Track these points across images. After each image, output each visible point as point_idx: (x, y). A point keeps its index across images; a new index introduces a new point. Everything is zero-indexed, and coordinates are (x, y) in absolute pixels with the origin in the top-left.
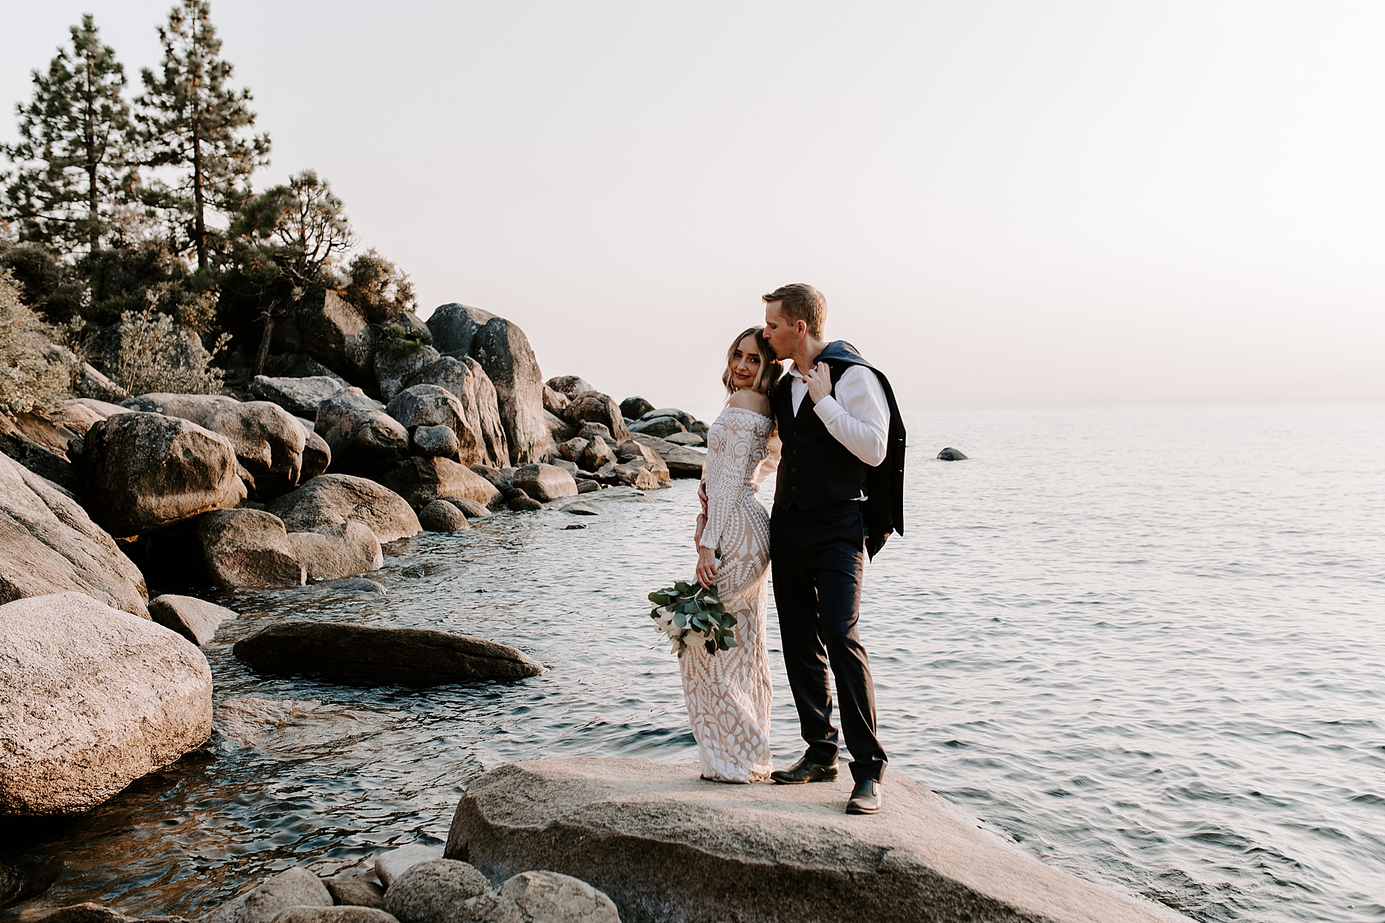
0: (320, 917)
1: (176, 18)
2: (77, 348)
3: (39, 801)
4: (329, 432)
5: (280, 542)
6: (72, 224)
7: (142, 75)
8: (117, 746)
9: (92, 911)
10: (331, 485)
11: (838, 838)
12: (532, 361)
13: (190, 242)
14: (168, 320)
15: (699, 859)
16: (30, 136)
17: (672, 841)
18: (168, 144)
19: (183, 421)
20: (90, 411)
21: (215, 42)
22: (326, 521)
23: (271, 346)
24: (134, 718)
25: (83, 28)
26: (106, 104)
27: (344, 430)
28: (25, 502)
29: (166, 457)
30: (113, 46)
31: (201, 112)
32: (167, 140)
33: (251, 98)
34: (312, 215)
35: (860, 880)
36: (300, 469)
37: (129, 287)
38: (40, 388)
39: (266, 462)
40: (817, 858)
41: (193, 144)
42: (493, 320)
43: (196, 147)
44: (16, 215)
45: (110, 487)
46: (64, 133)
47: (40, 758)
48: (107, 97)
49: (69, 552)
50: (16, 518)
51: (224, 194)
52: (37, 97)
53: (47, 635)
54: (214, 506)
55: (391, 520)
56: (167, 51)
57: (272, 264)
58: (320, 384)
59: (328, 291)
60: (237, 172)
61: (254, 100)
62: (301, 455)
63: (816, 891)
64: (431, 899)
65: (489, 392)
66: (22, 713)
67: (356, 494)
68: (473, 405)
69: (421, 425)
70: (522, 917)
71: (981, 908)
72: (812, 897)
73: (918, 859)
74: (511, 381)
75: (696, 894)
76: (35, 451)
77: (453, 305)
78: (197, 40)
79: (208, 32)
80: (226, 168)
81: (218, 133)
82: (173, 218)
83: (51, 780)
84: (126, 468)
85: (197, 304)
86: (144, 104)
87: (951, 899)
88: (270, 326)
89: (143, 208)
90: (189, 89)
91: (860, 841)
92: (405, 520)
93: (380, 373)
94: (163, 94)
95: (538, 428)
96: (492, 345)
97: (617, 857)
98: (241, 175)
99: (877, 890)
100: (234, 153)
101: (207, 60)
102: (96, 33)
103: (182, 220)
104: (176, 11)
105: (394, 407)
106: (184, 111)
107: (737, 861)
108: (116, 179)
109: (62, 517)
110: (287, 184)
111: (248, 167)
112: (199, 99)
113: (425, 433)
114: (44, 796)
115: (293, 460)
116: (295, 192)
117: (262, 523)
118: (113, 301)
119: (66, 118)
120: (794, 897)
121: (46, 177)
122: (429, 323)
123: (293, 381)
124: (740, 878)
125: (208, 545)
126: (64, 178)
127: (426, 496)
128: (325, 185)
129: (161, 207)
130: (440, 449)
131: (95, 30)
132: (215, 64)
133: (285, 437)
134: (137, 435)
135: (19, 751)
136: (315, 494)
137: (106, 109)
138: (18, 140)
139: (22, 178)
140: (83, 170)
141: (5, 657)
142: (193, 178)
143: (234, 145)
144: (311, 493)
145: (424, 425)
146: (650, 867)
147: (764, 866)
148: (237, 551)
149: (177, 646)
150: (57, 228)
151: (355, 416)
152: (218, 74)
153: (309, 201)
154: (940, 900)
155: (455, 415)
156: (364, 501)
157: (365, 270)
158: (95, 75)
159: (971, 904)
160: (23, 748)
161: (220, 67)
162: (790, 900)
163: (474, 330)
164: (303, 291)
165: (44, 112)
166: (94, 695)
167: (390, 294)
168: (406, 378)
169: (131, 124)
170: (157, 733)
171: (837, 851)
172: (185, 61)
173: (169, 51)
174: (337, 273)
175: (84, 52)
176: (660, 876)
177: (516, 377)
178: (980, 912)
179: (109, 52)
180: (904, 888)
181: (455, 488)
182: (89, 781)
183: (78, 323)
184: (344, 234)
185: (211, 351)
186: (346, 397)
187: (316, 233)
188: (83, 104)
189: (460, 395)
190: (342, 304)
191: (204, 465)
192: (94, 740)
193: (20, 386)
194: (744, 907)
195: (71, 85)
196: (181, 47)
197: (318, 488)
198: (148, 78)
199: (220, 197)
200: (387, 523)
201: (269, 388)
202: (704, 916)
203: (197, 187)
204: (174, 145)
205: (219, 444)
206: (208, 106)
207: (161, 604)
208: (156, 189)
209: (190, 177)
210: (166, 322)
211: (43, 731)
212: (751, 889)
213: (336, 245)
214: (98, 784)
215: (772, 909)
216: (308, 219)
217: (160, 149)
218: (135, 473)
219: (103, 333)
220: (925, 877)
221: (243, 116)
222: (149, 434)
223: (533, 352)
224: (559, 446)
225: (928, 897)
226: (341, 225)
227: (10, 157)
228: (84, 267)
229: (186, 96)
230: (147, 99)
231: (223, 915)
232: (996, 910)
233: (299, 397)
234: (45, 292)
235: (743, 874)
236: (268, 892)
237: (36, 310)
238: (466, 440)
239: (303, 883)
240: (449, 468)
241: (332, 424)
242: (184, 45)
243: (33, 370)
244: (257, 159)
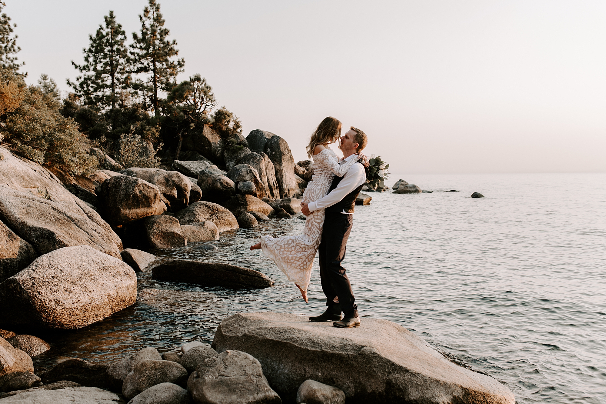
0: (153, 364)
1: (146, 11)
2: (103, 149)
3: (68, 323)
4: (203, 184)
5: (177, 229)
6: (104, 98)
7: (132, 35)
8: (98, 304)
9: (79, 361)
10: (200, 206)
11: (347, 342)
12: (290, 154)
13: (152, 104)
14: (139, 138)
15: (295, 348)
16: (88, 62)
17: (286, 341)
18: (143, 64)
19: (139, 179)
20: (106, 175)
21: (162, 21)
22: (198, 221)
23: (181, 148)
24: (105, 294)
25: (109, 16)
26: (118, 47)
27: (209, 183)
28: (75, 211)
29: (132, 193)
30: (121, 24)
31: (156, 50)
32: (143, 62)
33: (176, 44)
34: (199, 93)
35: (351, 357)
36: (189, 199)
37: (125, 124)
38: (85, 165)
39: (175, 196)
40: (337, 349)
41: (153, 64)
42: (274, 136)
43: (154, 65)
44: (83, 94)
45: (110, 205)
46: (102, 60)
47: (68, 307)
48: (119, 45)
49: (87, 230)
50: (68, 217)
51: (165, 84)
52: (91, 45)
53: (73, 261)
54: (151, 213)
55: (225, 221)
56: (142, 25)
57: (182, 114)
58: (201, 164)
59: (205, 125)
60: (171, 75)
61: (178, 45)
62: (189, 193)
63: (335, 361)
64: (196, 360)
65: (271, 167)
66: (62, 290)
67: (211, 210)
68: (264, 173)
69: (241, 181)
70: (224, 366)
71: (396, 369)
72: (334, 363)
73: (375, 350)
74: (281, 163)
75: (292, 361)
76: (83, 191)
77: (257, 130)
78: (155, 20)
79: (159, 16)
80: (166, 73)
81: (163, 58)
82: (145, 94)
83: (72, 315)
84: (117, 198)
85: (151, 130)
86: (134, 47)
87: (385, 365)
88: (181, 140)
89: (133, 91)
90: (151, 41)
91: (355, 343)
92: (231, 221)
93: (226, 159)
94: (141, 43)
95: (292, 183)
96: (273, 147)
97: (265, 347)
98: (172, 76)
99: (357, 361)
100: (170, 67)
101: (159, 28)
102: (114, 18)
103: (149, 95)
104: (147, 8)
105: (230, 173)
106: (149, 50)
107: (307, 349)
108: (122, 79)
109: (90, 217)
110: (188, 80)
111: (175, 73)
112: (155, 45)
113: (242, 185)
114: (70, 322)
115: (186, 195)
116: (192, 83)
117: (170, 221)
118: (118, 130)
119: (102, 54)
120: (327, 363)
121: (94, 79)
122: (247, 138)
123: (190, 163)
124: (308, 355)
125: (148, 229)
126: (101, 79)
127: (242, 211)
128: (204, 80)
129: (140, 90)
130: (248, 191)
131: (114, 17)
132: (162, 30)
133: (182, 186)
134: (121, 185)
135: (61, 304)
136: (194, 209)
137: (118, 50)
138: (83, 63)
139: (85, 79)
140: (109, 75)
141: (57, 269)
142: (153, 78)
143: (170, 64)
144: (192, 209)
145: (242, 181)
146: (277, 351)
147: (317, 351)
148: (160, 232)
149: (124, 267)
150: (98, 99)
151: (213, 177)
152: (163, 34)
153: (197, 87)
154: (381, 365)
155: (255, 177)
156: (214, 212)
157: (221, 116)
158: (114, 36)
159: (392, 368)
160: (62, 303)
161: (164, 31)
162: (325, 364)
163: (266, 141)
164: (195, 125)
165: (94, 52)
166: (90, 284)
167: (231, 125)
168: (237, 161)
169: (128, 56)
170: (114, 300)
171: (345, 346)
172: (150, 29)
173: (144, 25)
174: (209, 117)
175: (110, 26)
176: (280, 354)
177: (283, 161)
178: (395, 371)
179: (120, 26)
180: (368, 361)
181: (255, 208)
182: (87, 317)
183: (104, 139)
184: (212, 100)
185: (156, 150)
186: (210, 169)
187: (200, 100)
188: (109, 48)
189: (259, 169)
190: (210, 130)
191: (147, 197)
192: (89, 301)
193: (77, 165)
194: (309, 366)
195: (104, 40)
196: (148, 23)
197: (195, 207)
198: (135, 36)
199: (164, 86)
200: (223, 222)
201: (180, 165)
202: (294, 369)
203: (155, 81)
204: (145, 64)
205: (153, 189)
206: (159, 47)
207: (126, 252)
208: (138, 82)
209: (152, 77)
210: (138, 138)
211: (70, 297)
212: (312, 359)
213: (208, 105)
214: (90, 318)
215: (319, 367)
216: (197, 95)
217: (140, 66)
218: (120, 200)
219: (114, 143)
220: (376, 357)
221: (173, 52)
222: (126, 184)
223: (290, 150)
224: (301, 190)
225: (376, 364)
226: (211, 97)
227: (80, 70)
228: (108, 115)
229: (150, 44)
230: (135, 45)
231: (121, 363)
232: (401, 370)
233: (192, 169)
234: (92, 126)
235: (309, 354)
236: (138, 355)
237: (85, 134)
238: (259, 188)
239: (151, 352)
240: (252, 199)
241: (204, 180)
242: (149, 22)
243: (83, 158)
244: (179, 69)
